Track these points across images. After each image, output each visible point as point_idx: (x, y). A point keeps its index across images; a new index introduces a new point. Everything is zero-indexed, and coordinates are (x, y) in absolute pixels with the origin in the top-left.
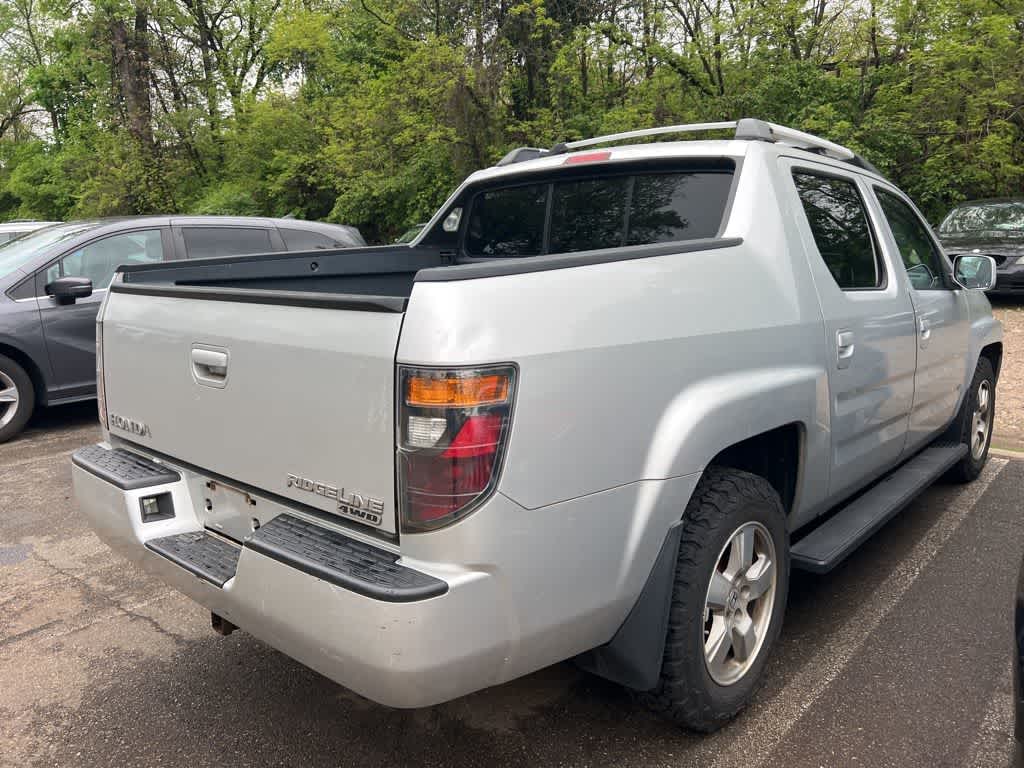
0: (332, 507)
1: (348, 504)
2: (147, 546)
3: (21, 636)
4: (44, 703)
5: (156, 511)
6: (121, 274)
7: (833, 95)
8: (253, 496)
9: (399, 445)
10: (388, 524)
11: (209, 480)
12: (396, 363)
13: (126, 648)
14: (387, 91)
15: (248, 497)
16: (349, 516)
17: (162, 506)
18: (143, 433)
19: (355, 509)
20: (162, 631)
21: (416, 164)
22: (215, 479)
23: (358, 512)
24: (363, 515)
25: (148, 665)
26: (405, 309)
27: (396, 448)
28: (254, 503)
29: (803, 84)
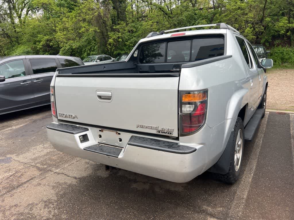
0: (154, 132)
1: (160, 130)
2: (84, 149)
3: (25, 183)
4: (45, 199)
5: (83, 139)
6: (58, 72)
7: (203, 17)
8: (119, 132)
9: (180, 113)
10: (175, 134)
11: (100, 129)
12: (178, 91)
13: (61, 182)
14: (76, 16)
15: (117, 132)
16: (161, 134)
17: (85, 138)
18: (74, 118)
19: (163, 131)
20: (69, 176)
21: (84, 38)
22: (103, 128)
23: (164, 132)
24: (166, 133)
25: (70, 185)
26: (180, 76)
27: (178, 114)
28: (119, 134)
29: (196, 14)
